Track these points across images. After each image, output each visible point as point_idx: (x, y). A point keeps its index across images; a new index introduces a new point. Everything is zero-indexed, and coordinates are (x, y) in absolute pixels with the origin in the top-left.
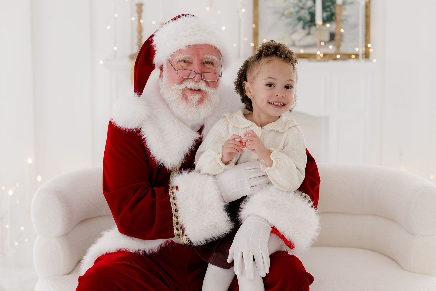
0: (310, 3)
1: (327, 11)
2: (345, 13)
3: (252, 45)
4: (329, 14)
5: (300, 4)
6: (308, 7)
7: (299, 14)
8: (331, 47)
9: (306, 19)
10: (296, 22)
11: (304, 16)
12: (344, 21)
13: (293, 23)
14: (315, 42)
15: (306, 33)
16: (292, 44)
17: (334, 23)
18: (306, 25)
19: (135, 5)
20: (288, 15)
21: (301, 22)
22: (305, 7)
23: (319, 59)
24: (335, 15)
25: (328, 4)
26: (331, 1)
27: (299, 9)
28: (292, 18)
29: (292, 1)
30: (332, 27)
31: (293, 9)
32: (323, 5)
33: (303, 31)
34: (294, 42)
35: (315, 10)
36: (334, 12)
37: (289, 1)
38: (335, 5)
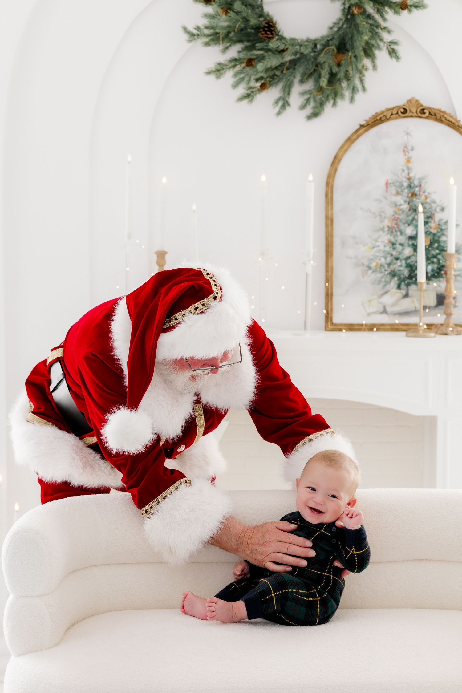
0: (408, 251)
1: (433, 263)
3: (325, 312)
4: (436, 266)
5: (394, 253)
6: (405, 257)
7: (392, 267)
8: (439, 315)
9: (403, 274)
10: (388, 278)
11: (400, 270)
12: (459, 278)
13: (383, 280)
14: (416, 308)
15: (402, 294)
16: (381, 309)
17: (443, 281)
18: (403, 283)
19: (155, 253)
20: (376, 269)
21: (396, 278)
22: (401, 256)
23: (421, 332)
24: (445, 269)
25: (434, 252)
26: (437, 248)
27: (392, 260)
28: (381, 272)
29: (382, 248)
30: (440, 286)
31: (383, 260)
32: (426, 254)
33: (398, 291)
34: (384, 307)
35: (416, 262)
36: (444, 264)
37: (378, 248)
38: (444, 253)
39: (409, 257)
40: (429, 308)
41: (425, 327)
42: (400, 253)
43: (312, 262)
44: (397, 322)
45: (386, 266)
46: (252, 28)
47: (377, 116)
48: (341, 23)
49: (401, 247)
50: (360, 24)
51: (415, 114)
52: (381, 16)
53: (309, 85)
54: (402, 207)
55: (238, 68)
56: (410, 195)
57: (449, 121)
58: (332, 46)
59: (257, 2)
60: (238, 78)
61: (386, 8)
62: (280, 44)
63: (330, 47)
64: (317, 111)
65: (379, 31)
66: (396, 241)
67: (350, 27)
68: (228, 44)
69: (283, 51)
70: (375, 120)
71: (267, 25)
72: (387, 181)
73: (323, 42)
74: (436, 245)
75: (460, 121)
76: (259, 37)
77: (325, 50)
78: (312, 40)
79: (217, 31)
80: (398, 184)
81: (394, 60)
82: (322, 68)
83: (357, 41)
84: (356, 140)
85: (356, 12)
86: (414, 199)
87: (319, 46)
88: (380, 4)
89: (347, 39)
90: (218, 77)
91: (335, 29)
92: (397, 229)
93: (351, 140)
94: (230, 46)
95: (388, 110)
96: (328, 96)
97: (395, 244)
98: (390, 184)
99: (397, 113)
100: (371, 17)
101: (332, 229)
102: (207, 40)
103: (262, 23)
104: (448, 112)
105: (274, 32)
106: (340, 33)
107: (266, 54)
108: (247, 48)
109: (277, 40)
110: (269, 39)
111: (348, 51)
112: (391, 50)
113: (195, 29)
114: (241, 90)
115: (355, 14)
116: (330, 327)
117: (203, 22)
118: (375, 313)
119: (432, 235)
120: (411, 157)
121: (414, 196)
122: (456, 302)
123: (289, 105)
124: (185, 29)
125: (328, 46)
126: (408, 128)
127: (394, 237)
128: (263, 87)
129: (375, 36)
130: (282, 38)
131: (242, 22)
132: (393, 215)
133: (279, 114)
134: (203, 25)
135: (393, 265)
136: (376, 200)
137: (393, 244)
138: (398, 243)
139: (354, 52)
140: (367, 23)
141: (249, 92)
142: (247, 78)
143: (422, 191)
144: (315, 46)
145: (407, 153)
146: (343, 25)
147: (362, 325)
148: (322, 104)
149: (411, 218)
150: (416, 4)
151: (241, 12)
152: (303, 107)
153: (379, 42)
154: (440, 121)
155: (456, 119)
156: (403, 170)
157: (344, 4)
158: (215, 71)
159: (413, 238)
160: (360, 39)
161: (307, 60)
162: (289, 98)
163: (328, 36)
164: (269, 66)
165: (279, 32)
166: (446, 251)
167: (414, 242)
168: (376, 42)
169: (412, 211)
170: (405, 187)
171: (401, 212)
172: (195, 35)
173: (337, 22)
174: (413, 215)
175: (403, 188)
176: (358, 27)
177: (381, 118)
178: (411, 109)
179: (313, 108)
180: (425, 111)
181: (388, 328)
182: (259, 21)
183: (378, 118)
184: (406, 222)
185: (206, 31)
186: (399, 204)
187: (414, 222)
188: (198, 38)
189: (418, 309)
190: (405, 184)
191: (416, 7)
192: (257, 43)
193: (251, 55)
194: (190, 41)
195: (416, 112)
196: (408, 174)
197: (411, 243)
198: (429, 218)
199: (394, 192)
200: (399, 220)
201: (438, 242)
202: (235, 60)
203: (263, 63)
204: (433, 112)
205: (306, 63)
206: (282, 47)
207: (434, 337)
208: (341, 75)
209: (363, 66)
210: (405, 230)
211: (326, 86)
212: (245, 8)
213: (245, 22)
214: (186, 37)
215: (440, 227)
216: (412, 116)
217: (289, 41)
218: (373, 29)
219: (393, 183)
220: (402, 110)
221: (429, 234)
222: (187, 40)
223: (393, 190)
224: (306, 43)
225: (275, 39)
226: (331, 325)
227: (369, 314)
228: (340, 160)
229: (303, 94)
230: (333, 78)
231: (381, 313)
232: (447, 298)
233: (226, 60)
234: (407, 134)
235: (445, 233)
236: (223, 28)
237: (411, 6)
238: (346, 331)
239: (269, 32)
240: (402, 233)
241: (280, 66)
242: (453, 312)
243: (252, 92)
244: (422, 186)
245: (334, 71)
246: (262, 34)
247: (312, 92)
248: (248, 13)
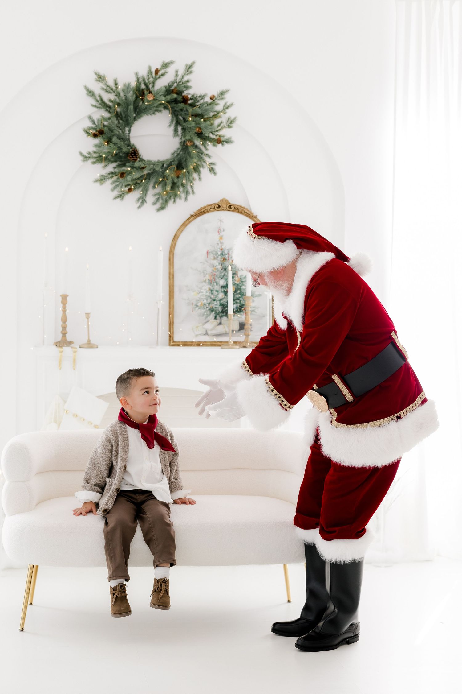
0: (221, 295)
1: (237, 303)
2: (252, 304)
3: (169, 333)
4: (239, 305)
5: (212, 296)
6: (219, 299)
7: (211, 305)
8: (241, 335)
9: (218, 310)
10: (209, 312)
11: (216, 307)
12: (253, 312)
13: (206, 313)
14: (226, 331)
15: (218, 322)
16: (205, 333)
17: (244, 314)
18: (218, 316)
19: (61, 296)
20: (201, 306)
21: (214, 313)
22: (216, 298)
23: (230, 345)
24: (244, 307)
25: (237, 296)
26: (240, 294)
27: (211, 301)
28: (204, 309)
29: (205, 293)
30: (241, 318)
31: (205, 301)
32: (234, 297)
33: (215, 320)
34: (206, 331)
35: (227, 302)
36: (244, 303)
37: (202, 293)
38: (244, 297)
39: (222, 299)
40: (235, 331)
41: (233, 343)
42: (216, 297)
43: (162, 302)
44: (215, 339)
45: (207, 304)
46: (124, 153)
47: (201, 210)
48: (179, 151)
49: (216, 293)
50: (191, 152)
51: (225, 208)
52: (204, 147)
53: (159, 189)
54: (217, 267)
55: (115, 178)
56: (222, 259)
57: (247, 213)
58: (173, 165)
59: (126, 137)
60: (114, 185)
61: (208, 142)
62: (141, 164)
63: (172, 166)
64: (163, 206)
65: (203, 156)
66: (214, 289)
67: (185, 154)
68: (108, 163)
69: (143, 168)
70: (200, 212)
71: (133, 152)
72: (208, 250)
73: (168, 163)
74: (239, 291)
75: (253, 213)
76: (129, 160)
77: (170, 167)
78: (161, 161)
79: (101, 155)
80: (214, 253)
81: (213, 175)
82: (167, 179)
83: (189, 162)
84: (188, 224)
85: (189, 144)
86: (225, 262)
87: (165, 165)
88: (204, 140)
89: (183, 161)
90: (101, 184)
91: (176, 155)
92: (214, 281)
93: (185, 225)
94: (108, 164)
95: (208, 206)
96: (171, 197)
97: (213, 291)
98: (210, 252)
99: (214, 208)
100: (198, 147)
101: (173, 281)
102: (94, 160)
103: (130, 151)
104: (246, 207)
105: (137, 157)
106: (179, 157)
107: (132, 170)
108: (119, 166)
109: (139, 161)
110: (134, 161)
111: (183, 168)
112: (210, 169)
113: (87, 153)
114: (116, 193)
115: (188, 146)
116: (172, 343)
117: (92, 149)
118: (200, 334)
119: (236, 285)
120: (223, 236)
121: (225, 260)
122: (251, 328)
123: (146, 202)
124: (81, 154)
125: (171, 165)
126: (221, 217)
127: (212, 286)
128: (130, 190)
129: (201, 159)
130: (142, 160)
131: (117, 150)
132: (212, 272)
133: (139, 207)
134: (92, 151)
135: (212, 304)
136: (201, 263)
137: (212, 291)
138: (214, 290)
139: (188, 169)
140: (196, 151)
141: (121, 193)
142: (120, 185)
143: (230, 257)
144: (163, 165)
145: (220, 233)
146: (180, 152)
147: (193, 342)
148: (166, 201)
149: (223, 274)
150: (227, 140)
151: (117, 143)
152: (154, 204)
153: (203, 163)
154: (241, 213)
155: (251, 212)
156: (218, 244)
157: (181, 139)
158: (100, 180)
159: (225, 287)
160: (191, 161)
161: (158, 174)
162: (146, 197)
163: (171, 159)
164: (134, 177)
165: (140, 156)
166: (245, 295)
167: (225, 289)
168: (201, 163)
169: (224, 269)
170: (219, 255)
171: (216, 270)
172: (87, 157)
173: (177, 150)
174: (224, 273)
175: (218, 255)
176: (190, 154)
177: (204, 211)
178: (223, 205)
179: (161, 204)
180: (232, 207)
181: (209, 344)
182: (128, 149)
183: (202, 211)
184: (220, 277)
185: (95, 155)
186: (215, 265)
187: (225, 277)
188: (89, 159)
189: (227, 332)
190: (219, 253)
191: (227, 142)
192: (127, 163)
193: (123, 170)
194: (84, 161)
195: (226, 207)
196: (221, 246)
197: (223, 290)
198: (234, 274)
199: (212, 258)
200: (215, 276)
201: (240, 289)
202: (112, 173)
203: (131, 175)
204: (237, 207)
205: (157, 176)
206: (142, 166)
207: (239, 349)
208: (179, 184)
209: (193, 178)
210: (219, 282)
211: (170, 190)
212: (119, 141)
213: (119, 150)
214: (81, 158)
215: (241, 280)
216: (223, 210)
217: (147, 162)
218: (199, 155)
219: (211, 252)
220: (217, 206)
221: (234, 285)
222: (82, 160)
223: (211, 256)
224: (157, 163)
225: (138, 161)
226: (173, 343)
227: (197, 335)
228: (178, 237)
229: (155, 195)
230: (174, 186)
231: (204, 335)
232: (246, 324)
233: (106, 173)
234: (220, 221)
235: (244, 284)
236: (105, 153)
237: (223, 141)
238: (183, 346)
239: (135, 156)
240: (217, 284)
241: (141, 177)
242: (250, 334)
243: (123, 194)
244: (230, 254)
245: (175, 181)
246: (130, 157)
247: (161, 194)
248: (121, 144)
